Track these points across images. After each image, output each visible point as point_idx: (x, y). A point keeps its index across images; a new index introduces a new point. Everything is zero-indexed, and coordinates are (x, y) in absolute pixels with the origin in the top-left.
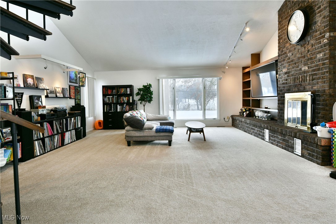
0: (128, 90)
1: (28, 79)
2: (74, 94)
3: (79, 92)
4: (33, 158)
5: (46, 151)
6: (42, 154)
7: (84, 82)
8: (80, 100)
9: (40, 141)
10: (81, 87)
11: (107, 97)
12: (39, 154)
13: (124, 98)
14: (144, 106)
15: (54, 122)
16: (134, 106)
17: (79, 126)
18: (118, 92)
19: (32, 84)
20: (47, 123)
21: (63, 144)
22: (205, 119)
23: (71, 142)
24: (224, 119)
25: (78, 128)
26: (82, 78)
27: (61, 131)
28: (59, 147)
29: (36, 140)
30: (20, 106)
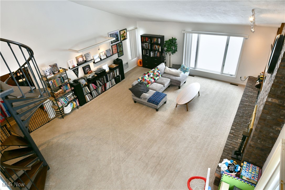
0: (159, 40)
1: (79, 59)
2: (116, 50)
3: (121, 46)
4: (86, 103)
5: (94, 97)
6: (91, 100)
7: (125, 36)
8: (123, 51)
9: (89, 94)
10: (122, 41)
11: (145, 43)
12: (89, 100)
13: (156, 46)
14: (170, 55)
15: (97, 81)
16: (163, 54)
17: (118, 75)
18: (151, 41)
19: (82, 61)
20: (92, 84)
21: (105, 90)
22: (222, 73)
23: (112, 87)
24: (241, 77)
25: (117, 76)
26: (123, 34)
27: (102, 84)
28: (103, 92)
29: (87, 94)
30: (78, 75)
